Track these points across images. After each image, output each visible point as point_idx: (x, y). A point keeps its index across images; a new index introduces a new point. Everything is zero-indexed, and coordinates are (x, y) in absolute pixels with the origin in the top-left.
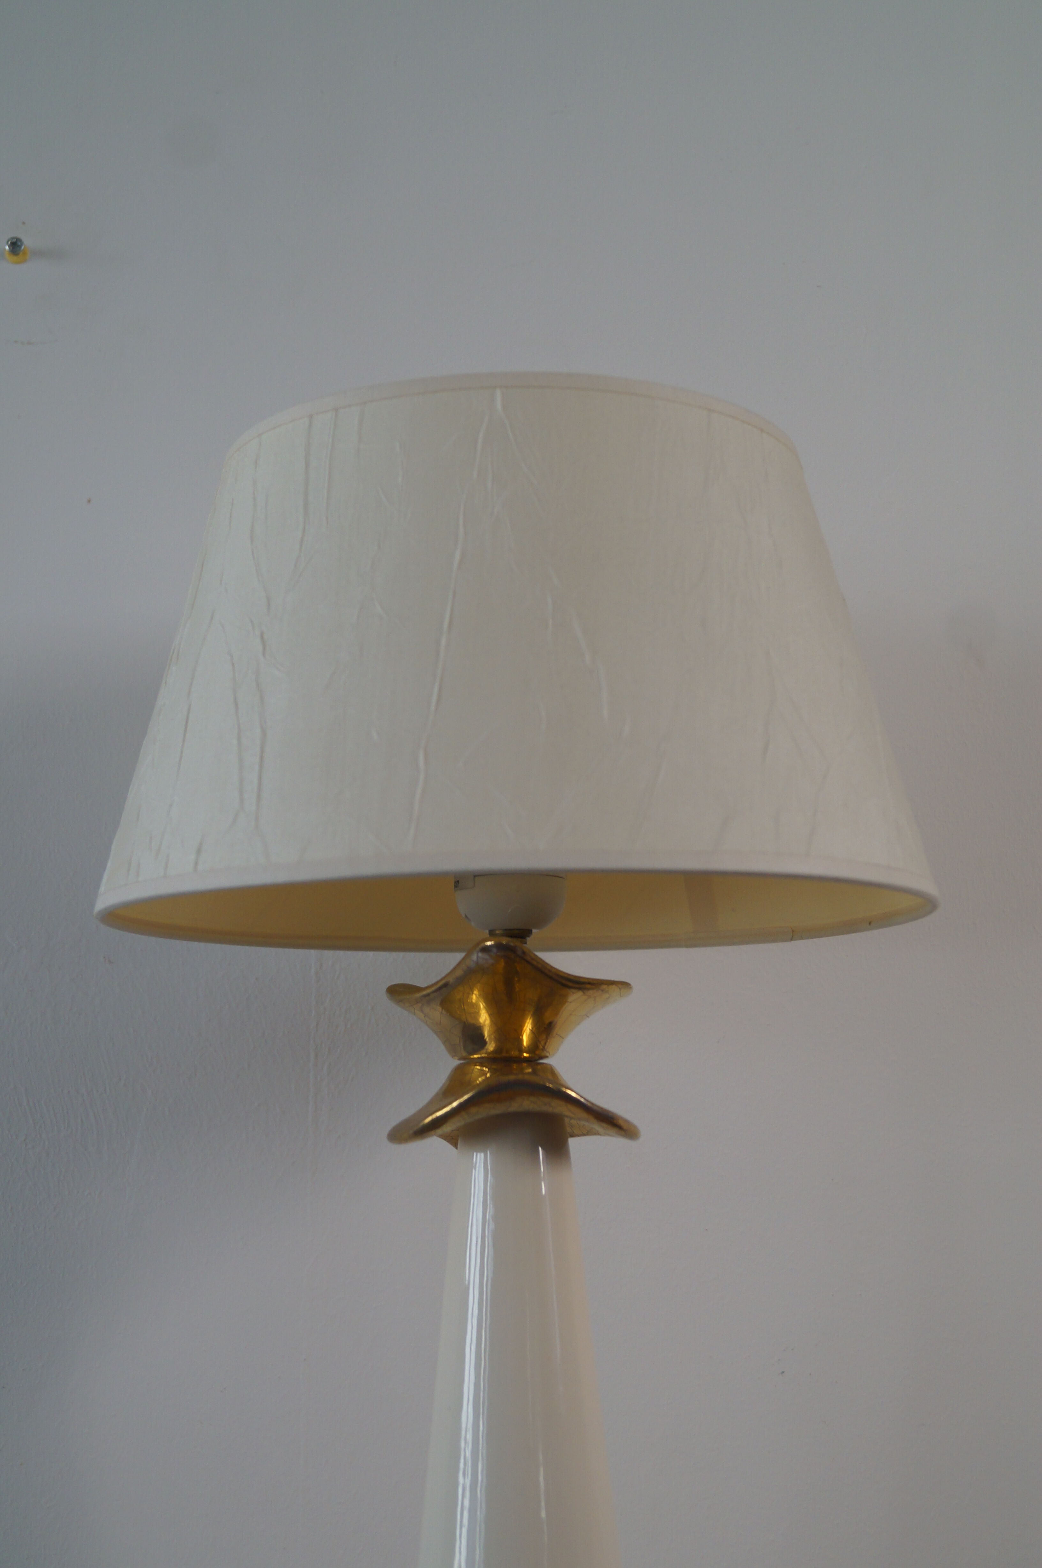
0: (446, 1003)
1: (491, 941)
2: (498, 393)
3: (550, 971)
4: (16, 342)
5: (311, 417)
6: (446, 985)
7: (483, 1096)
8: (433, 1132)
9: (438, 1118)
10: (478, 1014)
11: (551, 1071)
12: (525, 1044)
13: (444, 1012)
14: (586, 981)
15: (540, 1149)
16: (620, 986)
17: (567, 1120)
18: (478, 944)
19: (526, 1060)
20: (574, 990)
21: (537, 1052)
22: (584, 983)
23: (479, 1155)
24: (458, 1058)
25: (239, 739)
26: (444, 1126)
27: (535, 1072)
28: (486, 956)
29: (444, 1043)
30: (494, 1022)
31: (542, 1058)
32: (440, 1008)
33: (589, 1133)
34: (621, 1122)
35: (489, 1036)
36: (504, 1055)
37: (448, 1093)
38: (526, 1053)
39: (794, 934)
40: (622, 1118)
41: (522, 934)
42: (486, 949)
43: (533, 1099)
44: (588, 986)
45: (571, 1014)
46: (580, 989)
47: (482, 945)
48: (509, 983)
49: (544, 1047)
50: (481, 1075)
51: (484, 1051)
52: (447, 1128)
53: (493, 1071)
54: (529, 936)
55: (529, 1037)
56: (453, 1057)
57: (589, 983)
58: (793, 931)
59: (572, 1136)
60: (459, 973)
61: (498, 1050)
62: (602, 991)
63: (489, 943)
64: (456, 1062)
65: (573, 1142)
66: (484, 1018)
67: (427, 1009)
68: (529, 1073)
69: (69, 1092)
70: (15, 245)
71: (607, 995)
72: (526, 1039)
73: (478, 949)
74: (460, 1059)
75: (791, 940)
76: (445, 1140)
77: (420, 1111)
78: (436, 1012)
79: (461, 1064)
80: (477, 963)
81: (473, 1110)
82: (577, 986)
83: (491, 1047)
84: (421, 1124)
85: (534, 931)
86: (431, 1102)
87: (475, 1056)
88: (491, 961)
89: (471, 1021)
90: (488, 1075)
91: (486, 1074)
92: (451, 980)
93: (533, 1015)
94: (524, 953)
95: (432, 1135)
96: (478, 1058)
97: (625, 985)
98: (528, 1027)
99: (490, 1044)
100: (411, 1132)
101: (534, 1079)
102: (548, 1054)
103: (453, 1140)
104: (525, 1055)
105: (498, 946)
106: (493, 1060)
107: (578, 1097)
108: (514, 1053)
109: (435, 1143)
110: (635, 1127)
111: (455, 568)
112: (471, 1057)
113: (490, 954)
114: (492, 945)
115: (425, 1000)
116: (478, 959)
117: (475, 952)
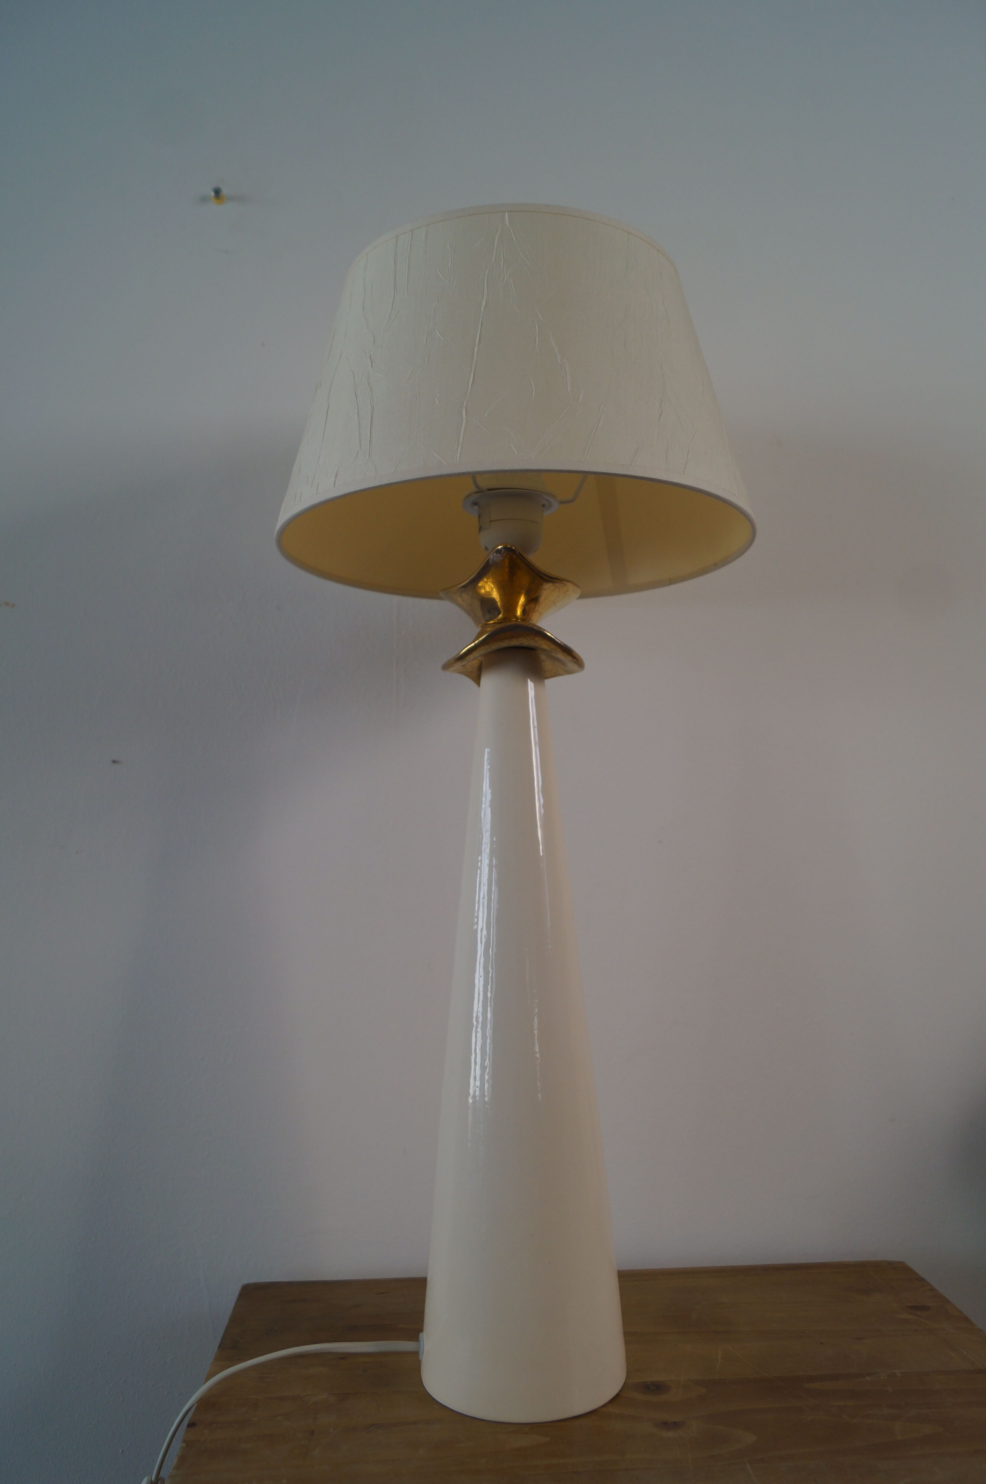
0: (475, 588)
1: (500, 545)
2: (507, 214)
6: (474, 578)
7: (498, 633)
9: (470, 649)
11: (538, 623)
13: (473, 595)
14: (555, 577)
16: (573, 585)
19: (518, 621)
20: (545, 580)
21: (526, 616)
22: (553, 578)
24: (481, 626)
25: (358, 414)
26: (474, 653)
27: (525, 626)
28: (499, 555)
30: (502, 598)
32: (471, 593)
35: (499, 609)
36: (507, 621)
38: (519, 617)
42: (499, 551)
43: (525, 637)
44: (556, 580)
45: (545, 596)
46: (550, 581)
47: (496, 550)
48: (511, 575)
49: (529, 615)
51: (496, 619)
52: (476, 654)
55: (521, 607)
61: (504, 618)
62: (564, 584)
63: (500, 547)
66: (496, 597)
67: (464, 595)
70: (217, 192)
71: (566, 589)
72: (519, 612)
78: (469, 596)
80: (491, 561)
81: (490, 643)
82: (550, 579)
83: (500, 615)
84: (460, 654)
87: (491, 622)
88: (501, 558)
89: (489, 597)
93: (525, 595)
94: (520, 554)
96: (493, 623)
97: (577, 586)
98: (521, 602)
99: (499, 613)
102: (532, 618)
105: (505, 548)
106: (501, 623)
108: (512, 619)
111: (482, 310)
112: (489, 623)
113: (500, 553)
114: (502, 548)
115: (463, 589)
116: (493, 557)
117: (492, 553)
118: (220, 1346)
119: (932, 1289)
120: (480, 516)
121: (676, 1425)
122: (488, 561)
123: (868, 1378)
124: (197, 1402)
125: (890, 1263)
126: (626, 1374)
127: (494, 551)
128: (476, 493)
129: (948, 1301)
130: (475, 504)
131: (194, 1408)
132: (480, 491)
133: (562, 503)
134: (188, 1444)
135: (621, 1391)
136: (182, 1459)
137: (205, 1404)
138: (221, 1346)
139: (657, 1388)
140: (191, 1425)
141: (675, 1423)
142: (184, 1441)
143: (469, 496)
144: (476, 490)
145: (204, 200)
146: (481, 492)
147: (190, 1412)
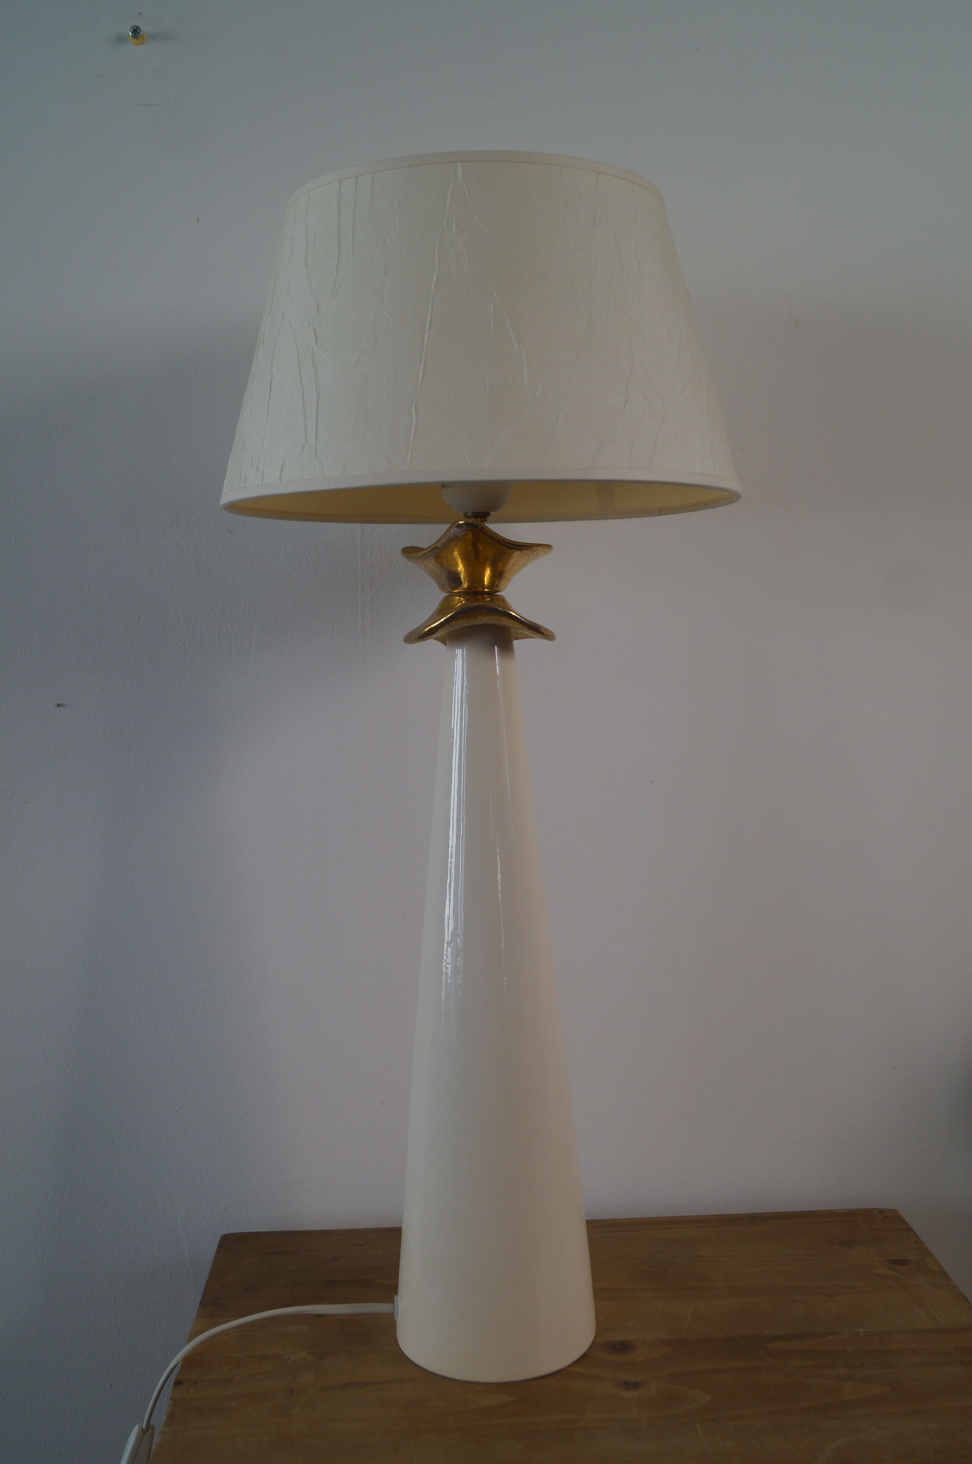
0: (437, 558)
1: (462, 521)
2: (460, 166)
3: (499, 539)
4: (141, 104)
5: (340, 181)
6: (436, 548)
7: (461, 614)
8: (430, 637)
9: (432, 629)
10: (457, 565)
11: (502, 600)
12: (486, 583)
13: (436, 564)
14: (523, 544)
15: (496, 647)
16: (544, 547)
17: (512, 629)
18: (455, 522)
19: (487, 593)
20: (514, 550)
21: (494, 588)
22: (520, 546)
23: (458, 650)
25: (303, 398)
26: (437, 632)
27: (492, 601)
28: (459, 530)
29: (437, 583)
30: (467, 570)
31: (496, 592)
32: (433, 562)
33: (527, 637)
34: (543, 630)
35: (464, 578)
36: (473, 590)
37: (440, 613)
38: (487, 589)
39: (661, 511)
40: (543, 627)
41: (483, 516)
42: (459, 526)
43: (489, 617)
45: (513, 565)
46: (518, 549)
47: (457, 523)
48: (475, 546)
49: (497, 586)
50: (459, 602)
51: (461, 588)
52: (438, 634)
53: (467, 600)
54: (488, 516)
55: (488, 579)
56: (442, 591)
57: (524, 546)
58: (661, 509)
59: (517, 639)
60: (444, 540)
61: (469, 587)
62: (533, 550)
63: (461, 522)
64: (444, 594)
65: (515, 643)
66: (461, 568)
67: (426, 562)
68: (487, 602)
69: (209, 614)
70: (136, 31)
71: (536, 553)
72: (486, 580)
73: (456, 525)
74: (446, 593)
75: (659, 515)
76: (440, 641)
77: (422, 624)
78: (432, 564)
79: (447, 596)
80: (454, 534)
81: (453, 623)
82: (517, 547)
83: (465, 585)
84: (423, 632)
85: (492, 513)
86: (430, 619)
88: (463, 533)
89: (454, 570)
90: (464, 602)
91: (462, 602)
92: (439, 545)
93: (490, 566)
94: (482, 528)
95: (431, 638)
96: (457, 592)
97: (548, 546)
98: (488, 573)
99: (465, 584)
100: (417, 637)
101: (491, 605)
102: (500, 590)
103: (444, 641)
104: (486, 590)
105: (467, 524)
106: (466, 593)
107: (516, 615)
108: (480, 589)
109: (432, 644)
110: (552, 633)
111: (433, 287)
112: (454, 591)
113: (463, 529)
114: (462, 524)
115: (424, 557)
116: (457, 533)
117: (455, 528)
118: (201, 1303)
119: (918, 1241)
121: (636, 1385)
122: (450, 534)
123: (831, 1338)
124: (182, 1360)
125: (881, 1211)
126: (595, 1332)
129: (930, 1255)
131: (179, 1366)
134: (176, 1402)
135: (588, 1350)
136: (171, 1417)
137: (190, 1362)
138: (203, 1303)
139: (623, 1347)
140: (177, 1383)
141: (636, 1383)
142: (171, 1399)
145: (120, 39)
147: (174, 1371)
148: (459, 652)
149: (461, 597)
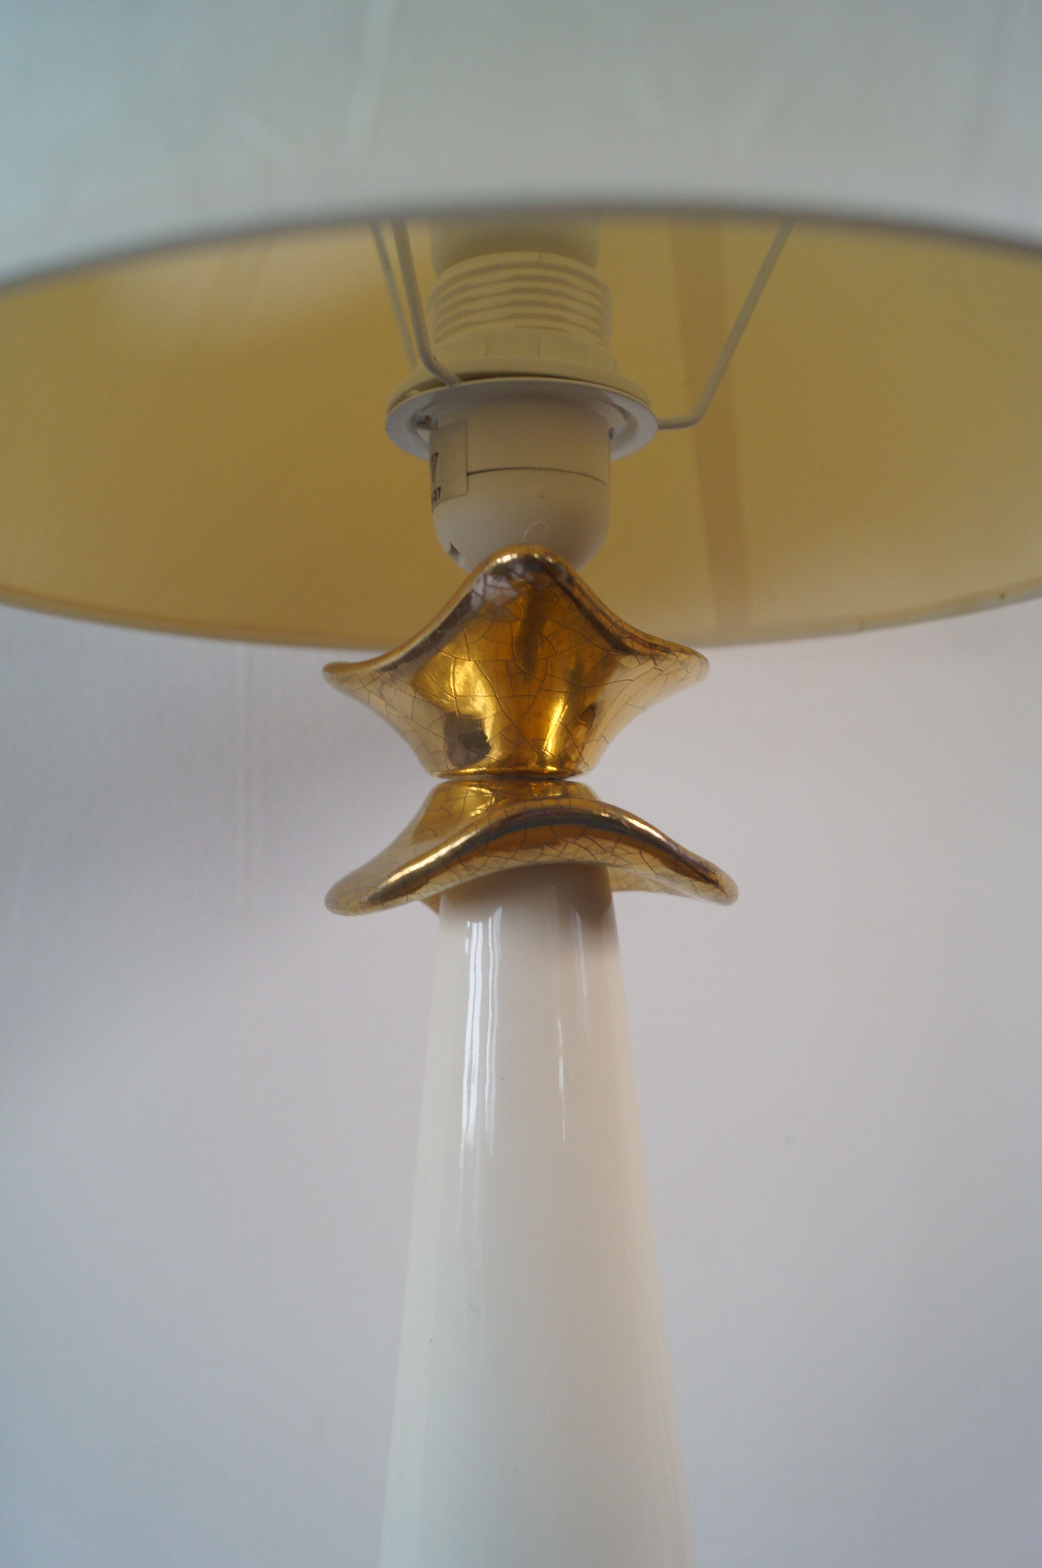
1: (511, 552)
9: (412, 875)
10: (474, 697)
11: (586, 792)
12: (549, 751)
13: (419, 695)
19: (551, 777)
21: (567, 765)
24: (439, 773)
28: (504, 583)
29: (417, 751)
30: (502, 713)
31: (574, 773)
32: (411, 689)
35: (493, 736)
36: (516, 767)
38: (552, 765)
42: (503, 571)
43: (584, 842)
45: (627, 702)
47: (493, 564)
50: (480, 801)
51: (484, 762)
52: (430, 890)
53: (499, 796)
55: (553, 739)
56: (432, 772)
61: (507, 760)
63: (507, 558)
64: (437, 781)
66: (483, 705)
67: (390, 691)
72: (550, 746)
74: (442, 776)
77: (379, 859)
78: (405, 695)
79: (446, 783)
80: (484, 597)
81: (478, 862)
83: (495, 754)
84: (384, 884)
86: (397, 845)
87: (470, 770)
88: (511, 593)
89: (464, 711)
90: (491, 802)
91: (488, 800)
94: (571, 579)
96: (475, 773)
98: (557, 717)
99: (494, 748)
100: (365, 898)
103: (433, 903)
104: (550, 768)
105: (527, 561)
106: (498, 777)
108: (533, 765)
110: (730, 882)
112: (463, 771)
113: (509, 579)
114: (513, 562)
115: (386, 675)
116: (484, 591)
117: (481, 575)
120: (435, 456)
122: (468, 599)
127: (487, 569)
128: (423, 387)
130: (424, 423)
132: (439, 379)
133: (664, 426)
143: (404, 396)
144: (429, 376)
146: (443, 385)
148: (477, 928)
149: (482, 786)
